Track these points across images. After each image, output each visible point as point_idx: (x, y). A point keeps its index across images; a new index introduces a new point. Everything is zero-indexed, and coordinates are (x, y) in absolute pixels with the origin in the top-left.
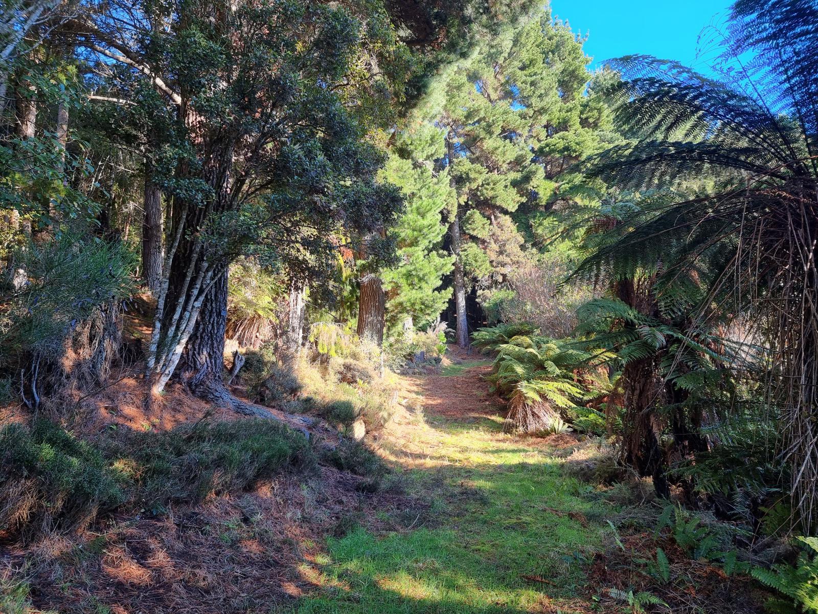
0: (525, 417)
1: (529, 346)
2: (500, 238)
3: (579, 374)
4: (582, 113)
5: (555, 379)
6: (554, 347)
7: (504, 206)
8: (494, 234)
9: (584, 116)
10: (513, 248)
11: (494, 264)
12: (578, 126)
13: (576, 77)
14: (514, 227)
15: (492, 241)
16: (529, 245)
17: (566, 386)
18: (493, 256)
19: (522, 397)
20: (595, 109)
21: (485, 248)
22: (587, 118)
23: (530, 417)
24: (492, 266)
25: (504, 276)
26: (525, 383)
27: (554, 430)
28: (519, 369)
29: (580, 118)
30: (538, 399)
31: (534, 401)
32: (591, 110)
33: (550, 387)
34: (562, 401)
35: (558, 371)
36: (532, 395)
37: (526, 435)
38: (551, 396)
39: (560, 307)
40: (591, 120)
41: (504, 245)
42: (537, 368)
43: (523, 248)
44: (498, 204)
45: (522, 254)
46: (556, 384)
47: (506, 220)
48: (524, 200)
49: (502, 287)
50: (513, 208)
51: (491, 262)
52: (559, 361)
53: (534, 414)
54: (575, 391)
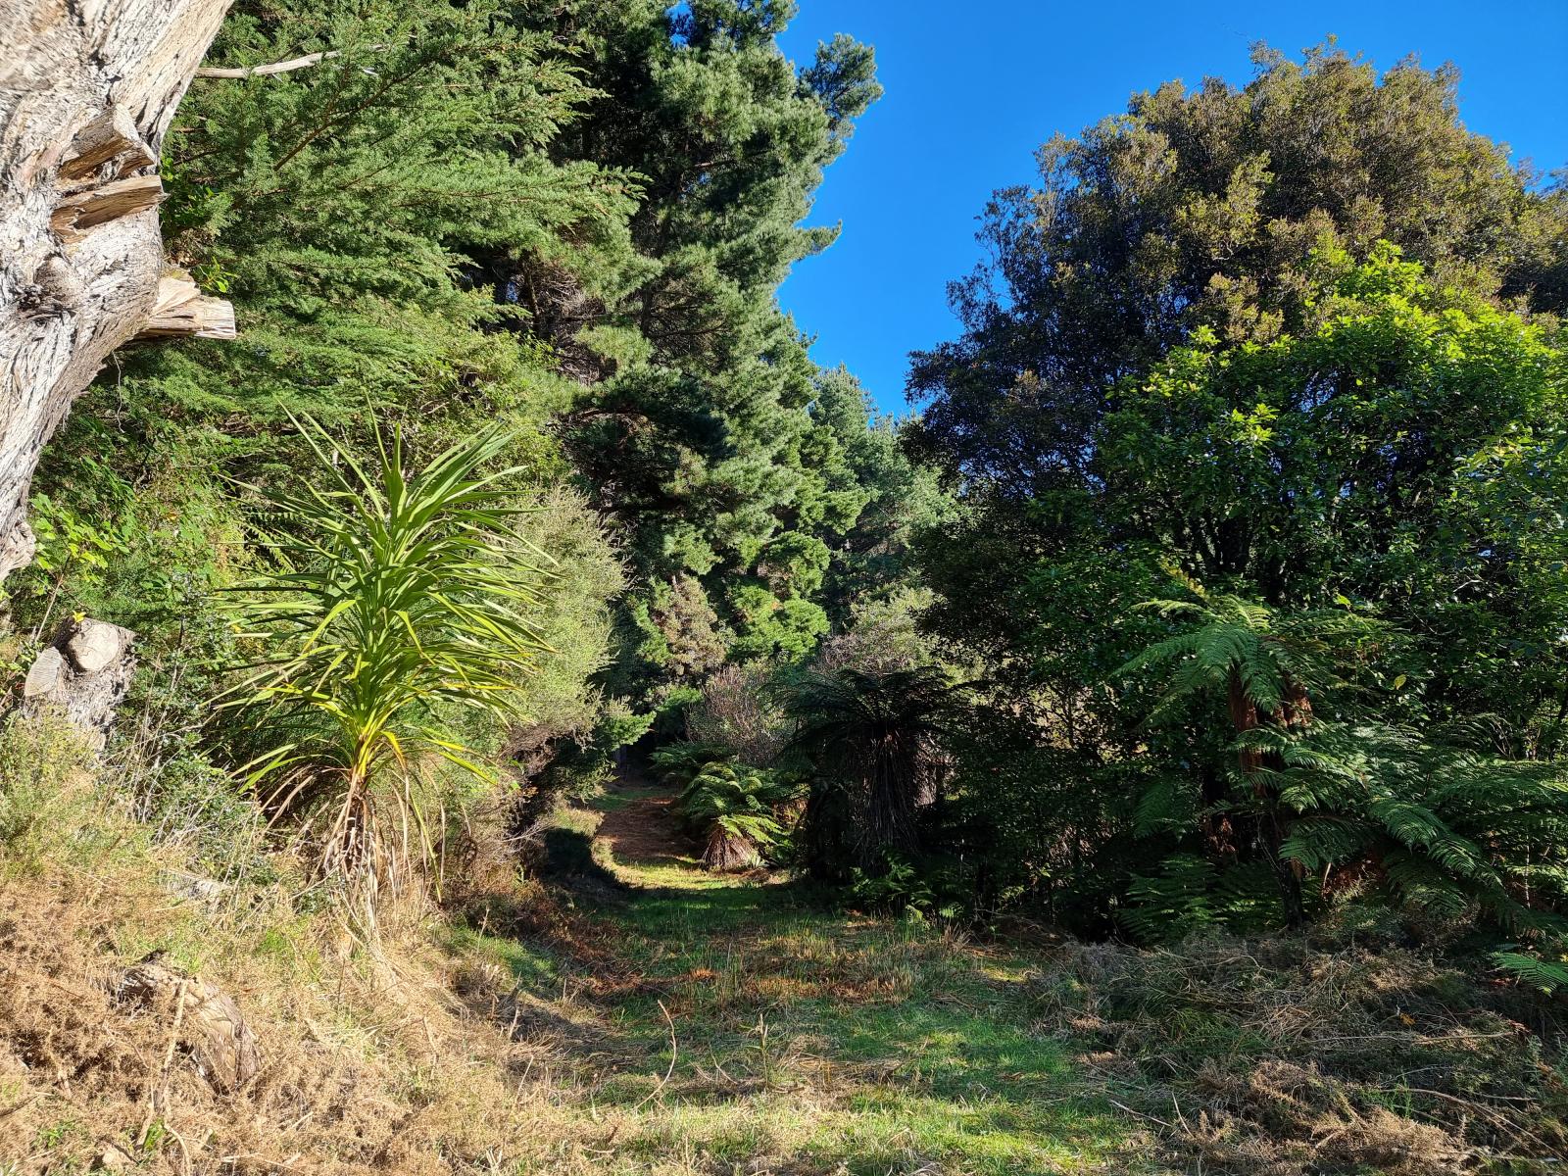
0: (723, 854)
1: (732, 779)
2: (684, 611)
3: (780, 810)
4: (803, 446)
5: (754, 814)
6: (756, 780)
7: (693, 568)
8: (675, 605)
9: (806, 451)
10: (700, 627)
11: (674, 648)
12: (797, 463)
13: (799, 394)
14: (703, 596)
15: (673, 615)
16: (723, 623)
17: (766, 822)
18: (673, 637)
19: (723, 832)
20: (821, 443)
21: (661, 624)
22: (811, 454)
23: (728, 853)
24: (671, 651)
25: (687, 666)
26: (725, 817)
27: (751, 865)
28: (720, 803)
29: (801, 453)
30: (739, 834)
31: (734, 835)
32: (816, 444)
33: (751, 822)
34: (761, 837)
35: (759, 806)
36: (733, 829)
37: (723, 871)
38: (751, 831)
39: (764, 731)
40: (816, 458)
41: (689, 621)
42: (737, 802)
43: (715, 627)
44: (685, 564)
45: (713, 636)
46: (756, 819)
47: (693, 585)
48: (720, 560)
49: (682, 683)
50: (704, 569)
51: (670, 645)
52: (760, 794)
53: (732, 851)
54: (774, 826)
